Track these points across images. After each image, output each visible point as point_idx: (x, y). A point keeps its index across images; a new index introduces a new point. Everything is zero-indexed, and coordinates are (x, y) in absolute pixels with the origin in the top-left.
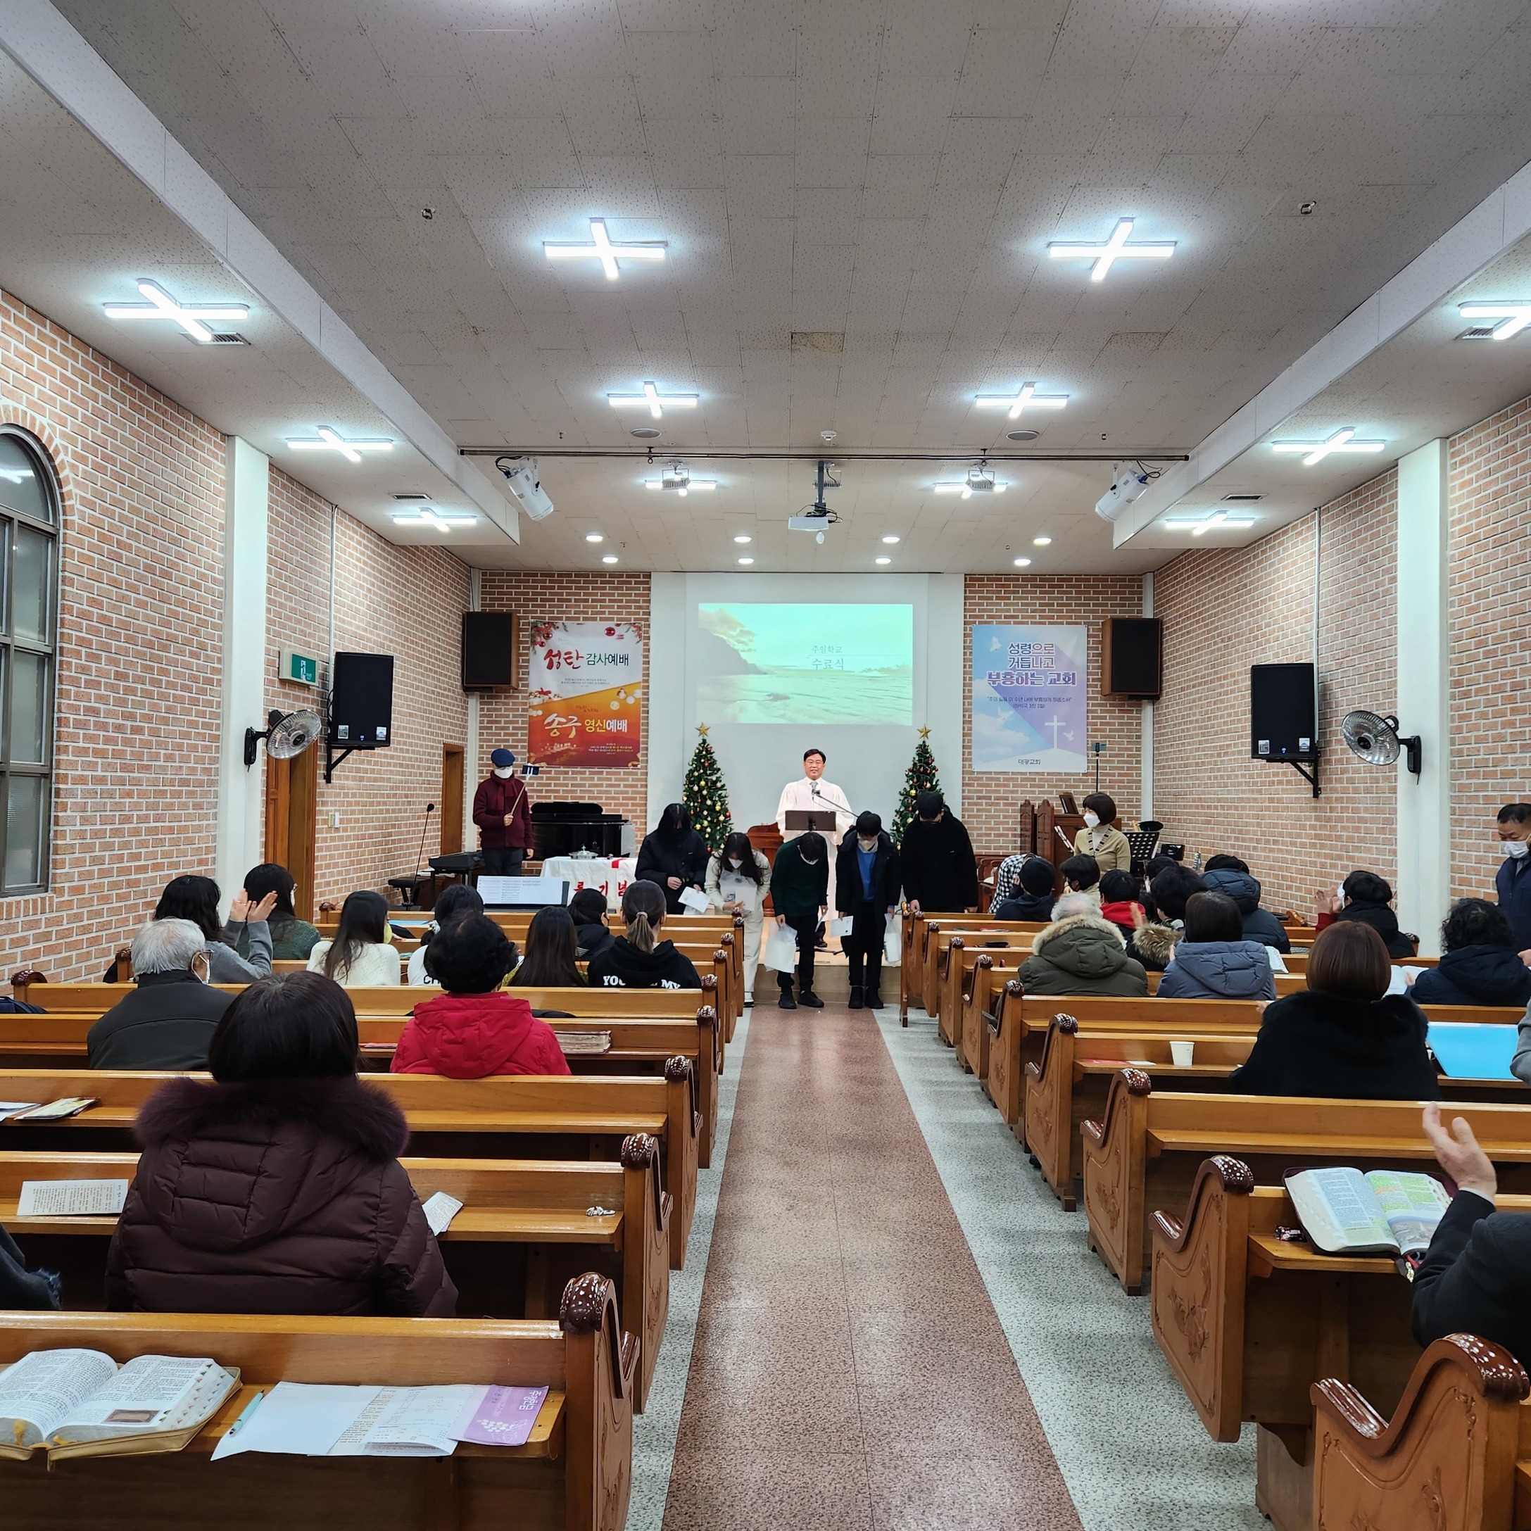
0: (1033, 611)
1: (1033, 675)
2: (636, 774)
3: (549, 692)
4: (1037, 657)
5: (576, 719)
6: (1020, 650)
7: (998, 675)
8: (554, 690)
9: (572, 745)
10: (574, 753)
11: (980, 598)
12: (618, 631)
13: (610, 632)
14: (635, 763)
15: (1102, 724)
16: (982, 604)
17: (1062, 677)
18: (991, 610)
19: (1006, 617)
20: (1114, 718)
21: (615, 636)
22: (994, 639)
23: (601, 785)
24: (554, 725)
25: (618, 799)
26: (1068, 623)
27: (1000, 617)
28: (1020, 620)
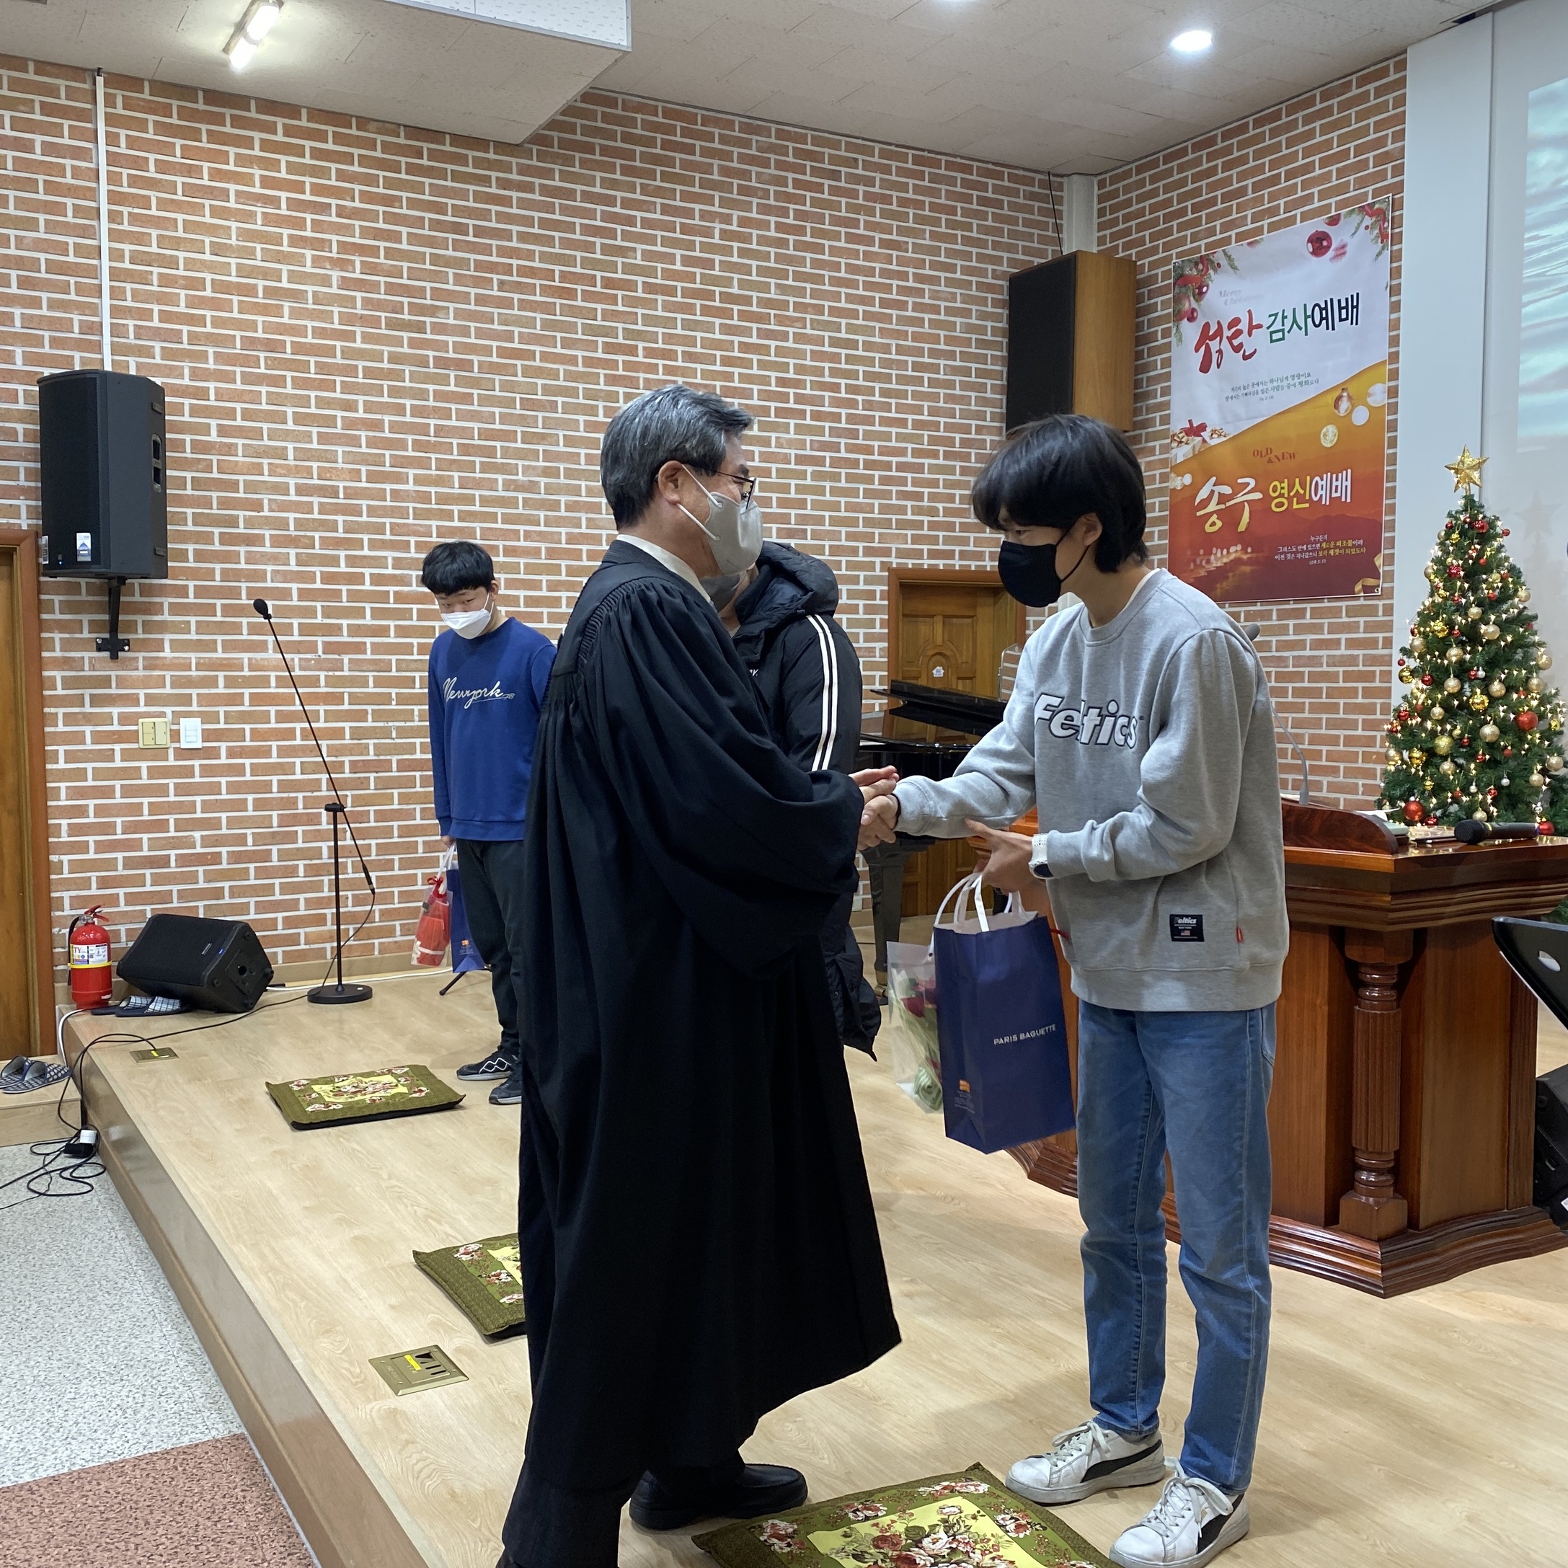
2: (1372, 611)
3: (1203, 427)
5: (1252, 483)
8: (1213, 421)
9: (1244, 550)
10: (1247, 569)
12: (1338, 235)
13: (1319, 244)
14: (1370, 582)
21: (1331, 253)
23: (1300, 645)
24: (1213, 507)
25: (1332, 677)
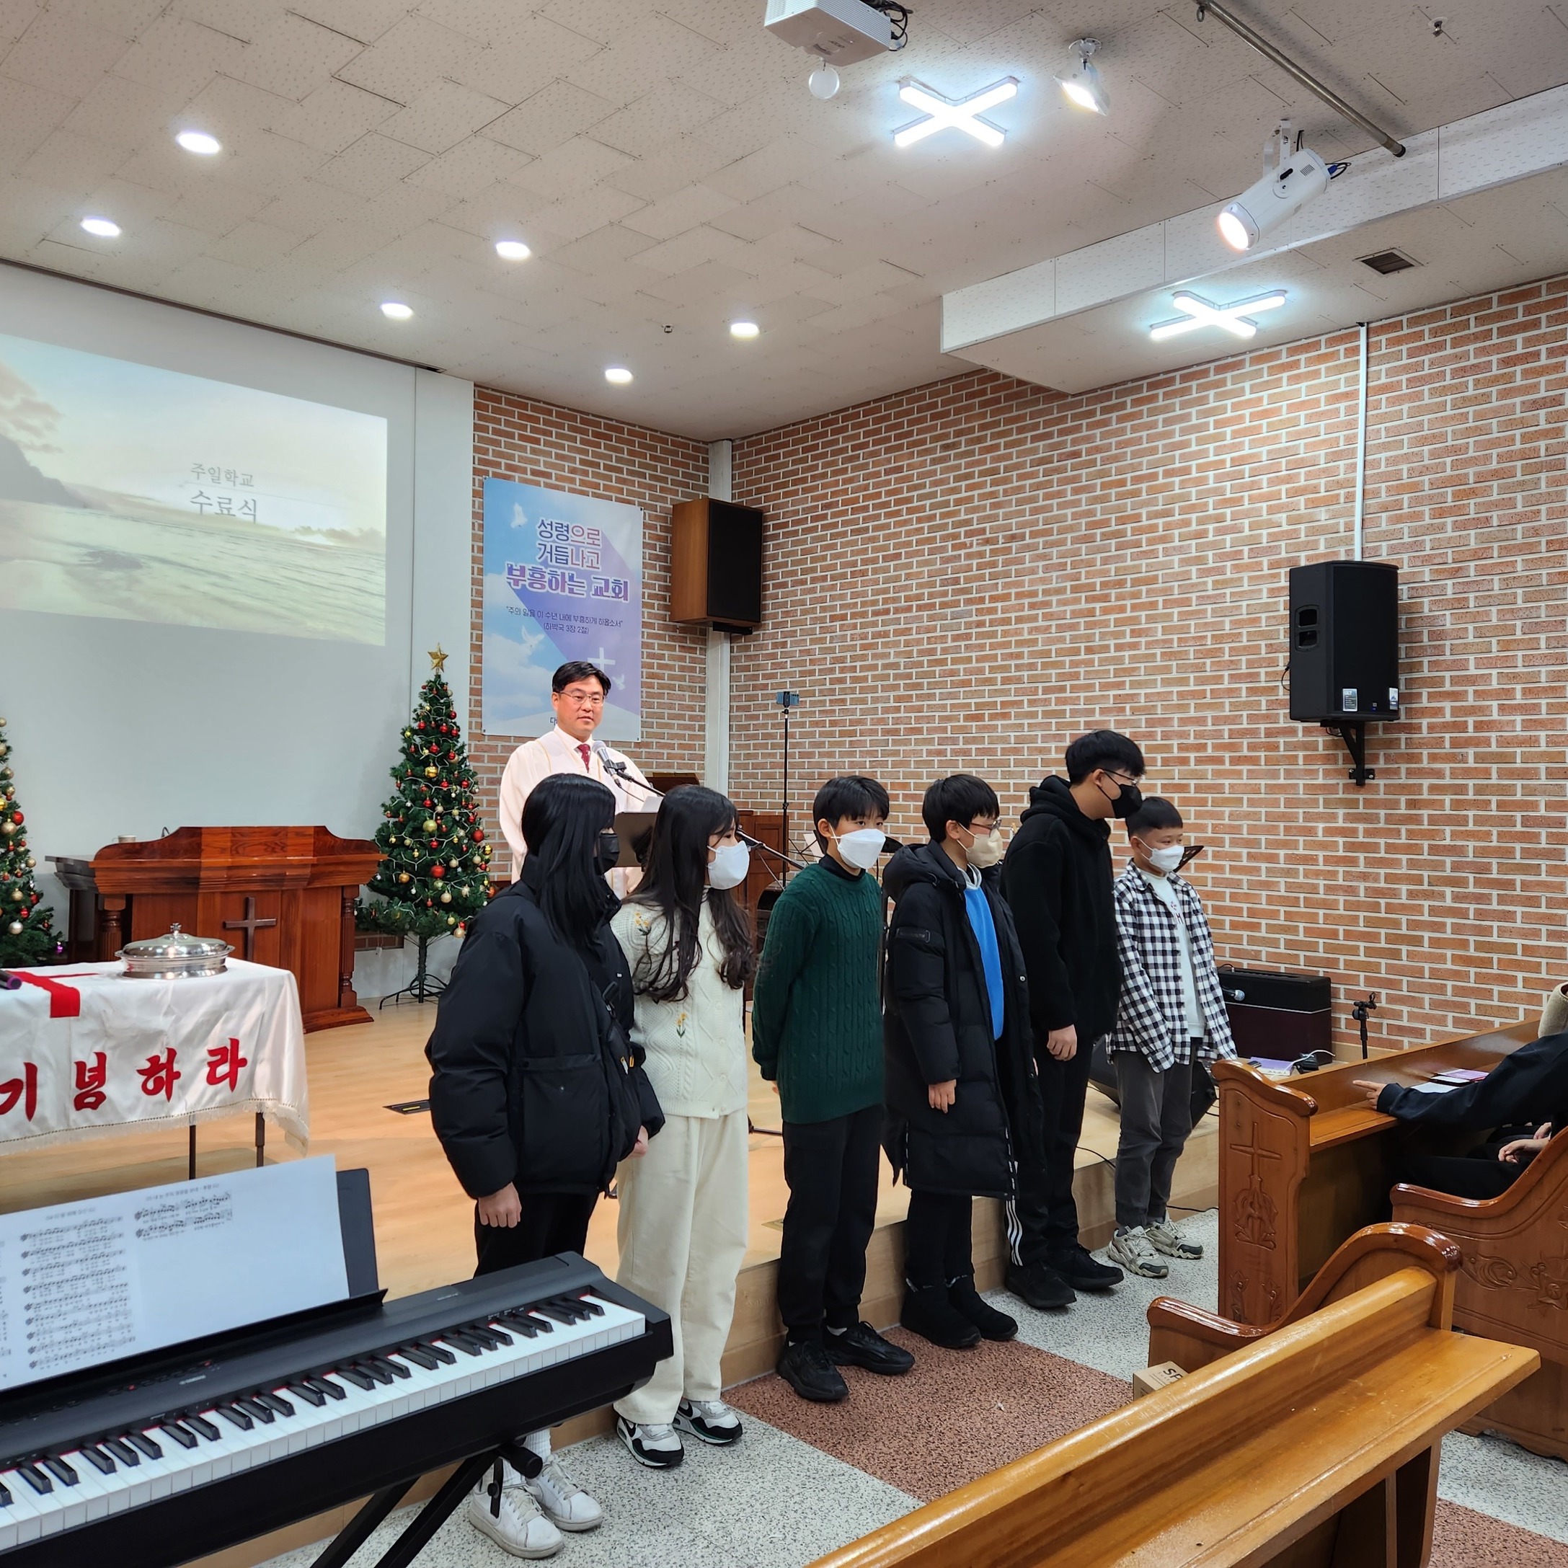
0: (573, 471)
1: (571, 578)
4: (577, 548)
6: (555, 533)
7: (522, 570)
11: (496, 432)
15: (660, 666)
16: (498, 443)
17: (611, 585)
18: (511, 457)
19: (534, 473)
20: (672, 658)
22: (518, 508)
26: (618, 500)
27: (524, 471)
28: (553, 481)
